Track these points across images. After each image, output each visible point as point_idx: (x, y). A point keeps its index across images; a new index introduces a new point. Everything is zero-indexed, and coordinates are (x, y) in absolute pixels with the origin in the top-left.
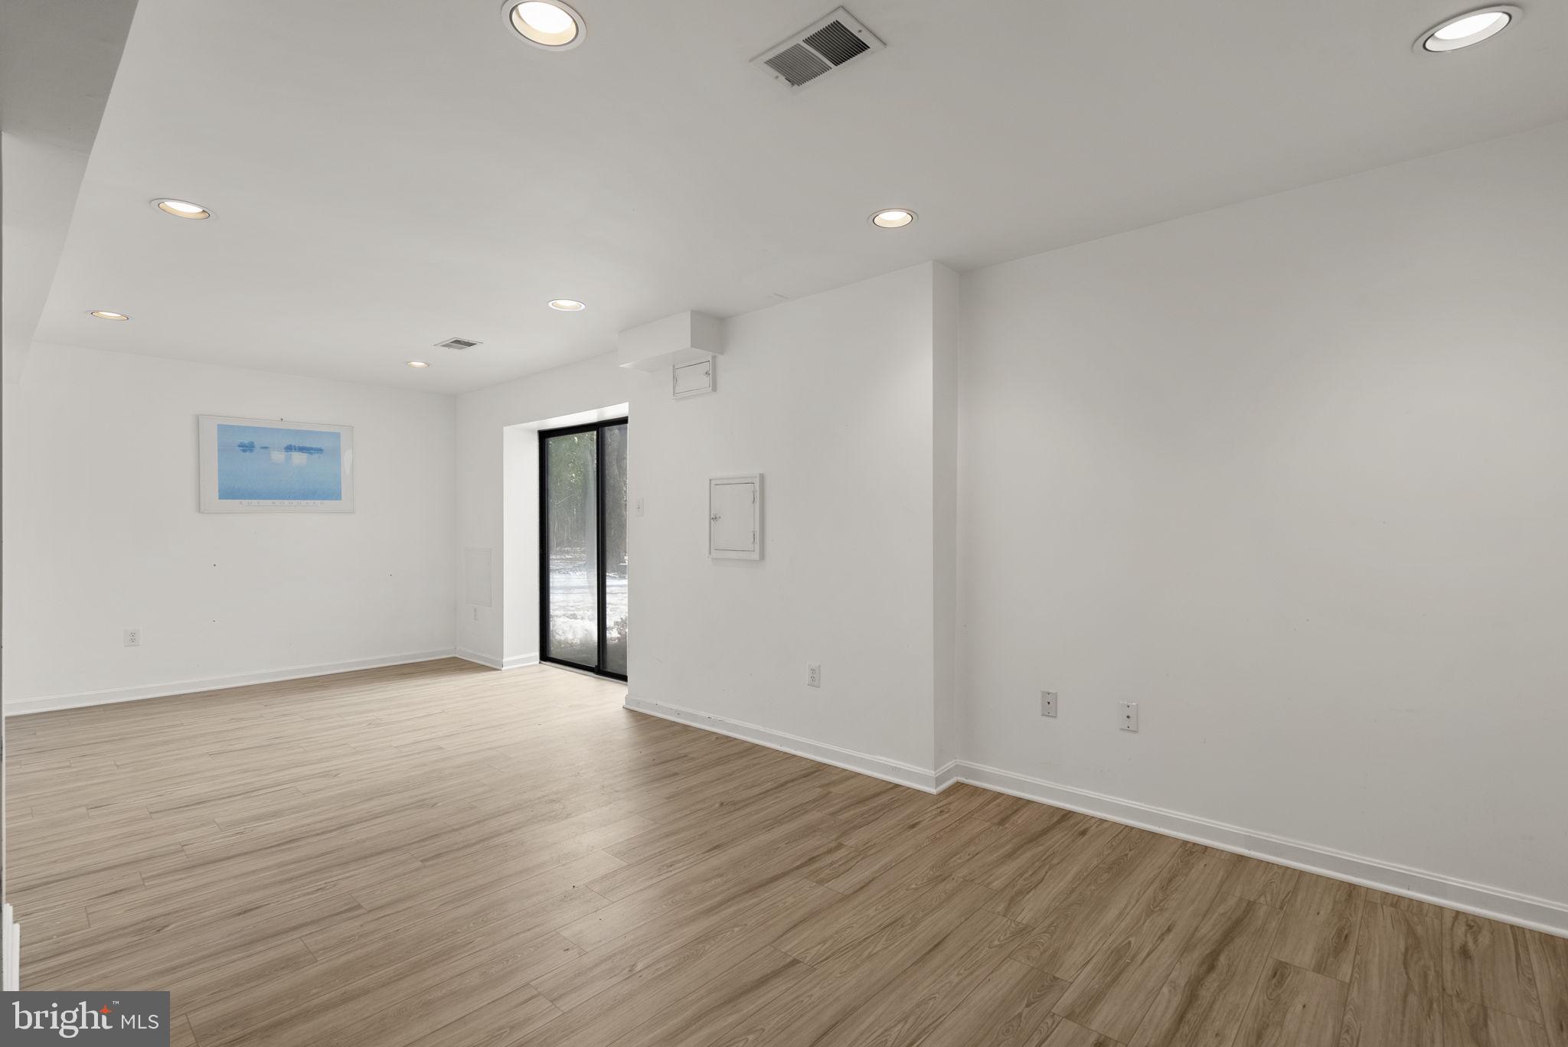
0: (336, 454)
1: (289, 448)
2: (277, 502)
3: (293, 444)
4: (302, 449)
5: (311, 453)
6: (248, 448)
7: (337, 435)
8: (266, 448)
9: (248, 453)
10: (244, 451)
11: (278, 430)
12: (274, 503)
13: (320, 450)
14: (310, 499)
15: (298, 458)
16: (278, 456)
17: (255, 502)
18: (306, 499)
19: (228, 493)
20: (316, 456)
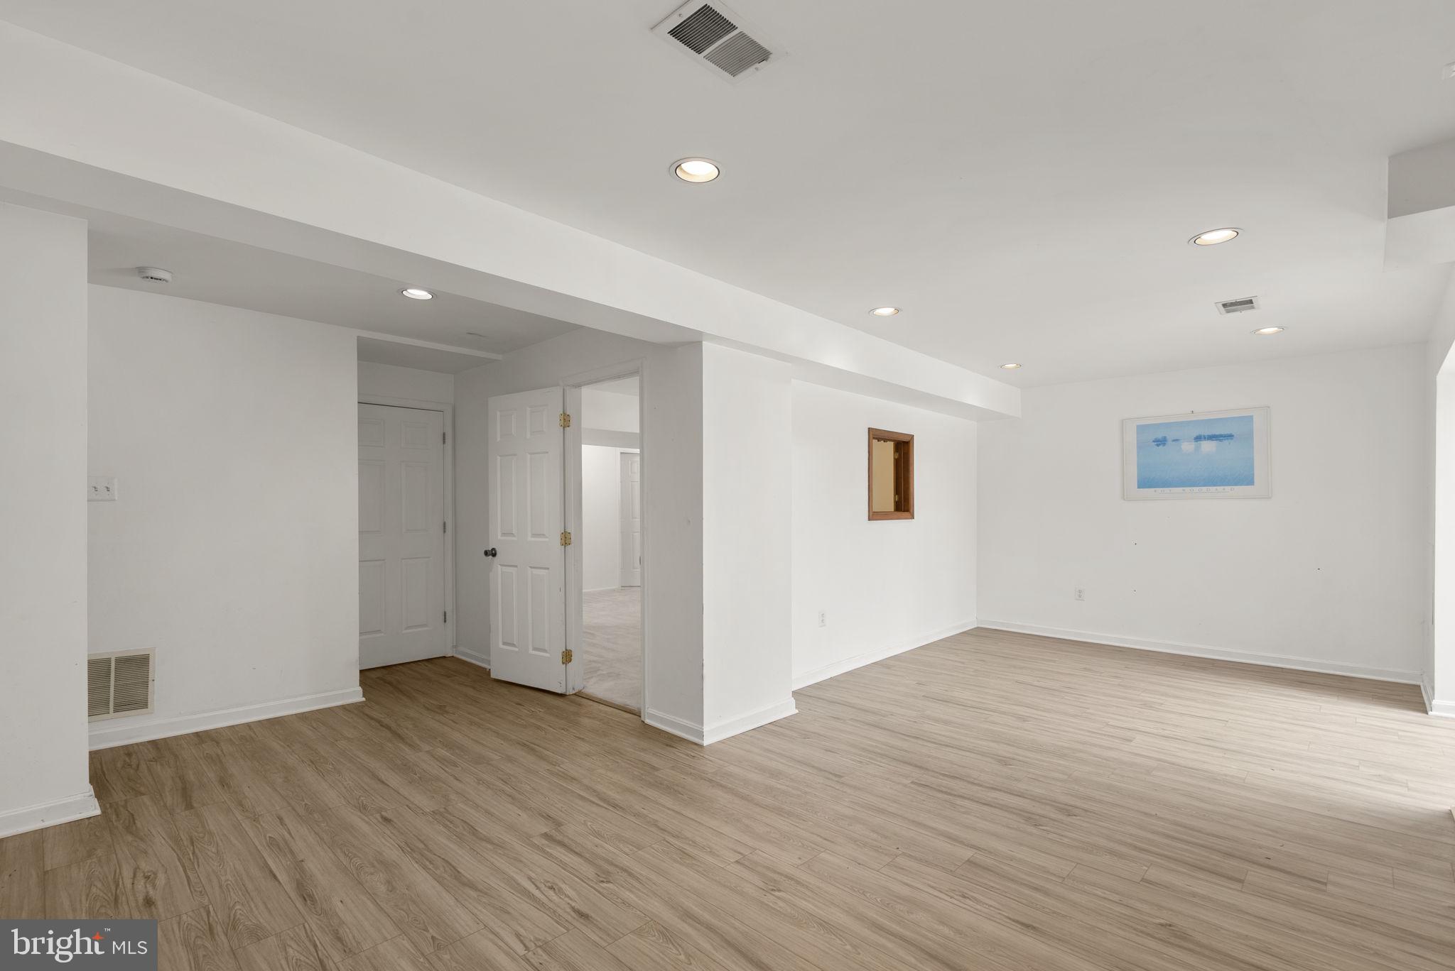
0: (1248, 437)
1: (1198, 438)
2: (1187, 489)
3: (1203, 434)
4: (1212, 437)
5: (1221, 441)
6: (1161, 442)
7: (1249, 419)
8: (1177, 440)
9: (1161, 447)
10: (1158, 445)
11: (1189, 423)
12: (1184, 490)
13: (1230, 436)
14: (1220, 486)
15: (1207, 446)
16: (1188, 447)
17: (1167, 490)
18: (1215, 486)
19: (1144, 483)
20: (1226, 442)
